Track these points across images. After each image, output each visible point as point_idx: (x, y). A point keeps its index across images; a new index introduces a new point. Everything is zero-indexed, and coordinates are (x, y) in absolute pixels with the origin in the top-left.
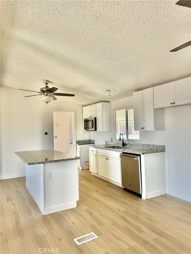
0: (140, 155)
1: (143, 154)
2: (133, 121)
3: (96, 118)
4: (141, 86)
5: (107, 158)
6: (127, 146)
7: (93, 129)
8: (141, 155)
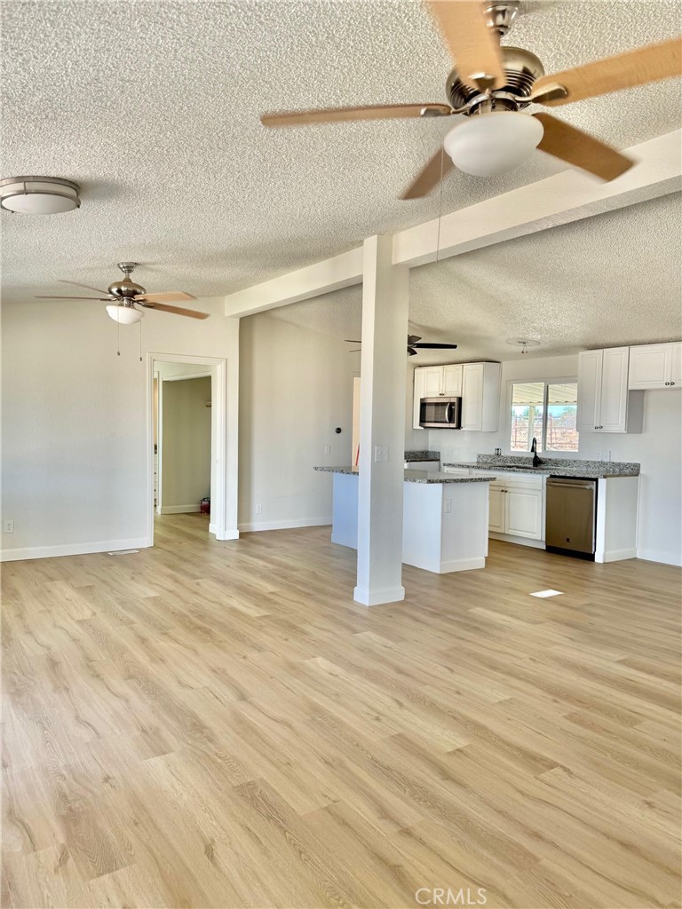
0: (596, 480)
1: (605, 477)
2: (575, 407)
3: (460, 399)
4: (601, 341)
5: (503, 489)
6: (542, 466)
7: (454, 425)
8: (599, 480)
